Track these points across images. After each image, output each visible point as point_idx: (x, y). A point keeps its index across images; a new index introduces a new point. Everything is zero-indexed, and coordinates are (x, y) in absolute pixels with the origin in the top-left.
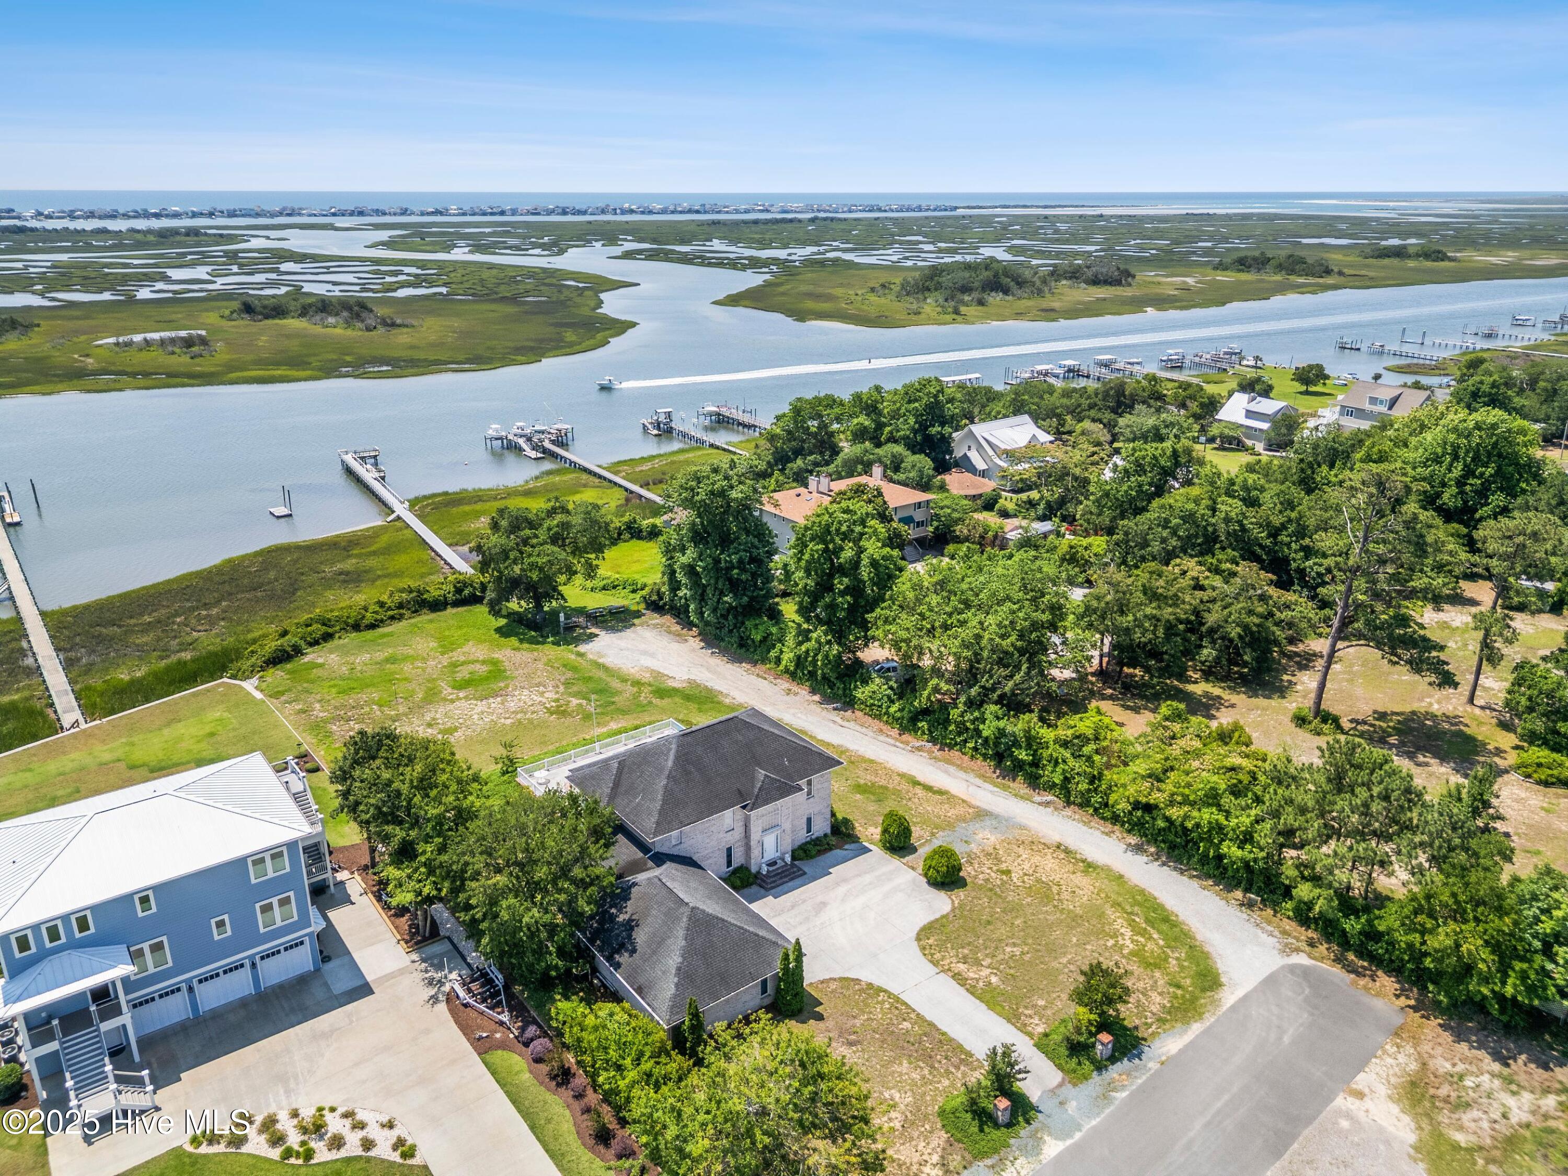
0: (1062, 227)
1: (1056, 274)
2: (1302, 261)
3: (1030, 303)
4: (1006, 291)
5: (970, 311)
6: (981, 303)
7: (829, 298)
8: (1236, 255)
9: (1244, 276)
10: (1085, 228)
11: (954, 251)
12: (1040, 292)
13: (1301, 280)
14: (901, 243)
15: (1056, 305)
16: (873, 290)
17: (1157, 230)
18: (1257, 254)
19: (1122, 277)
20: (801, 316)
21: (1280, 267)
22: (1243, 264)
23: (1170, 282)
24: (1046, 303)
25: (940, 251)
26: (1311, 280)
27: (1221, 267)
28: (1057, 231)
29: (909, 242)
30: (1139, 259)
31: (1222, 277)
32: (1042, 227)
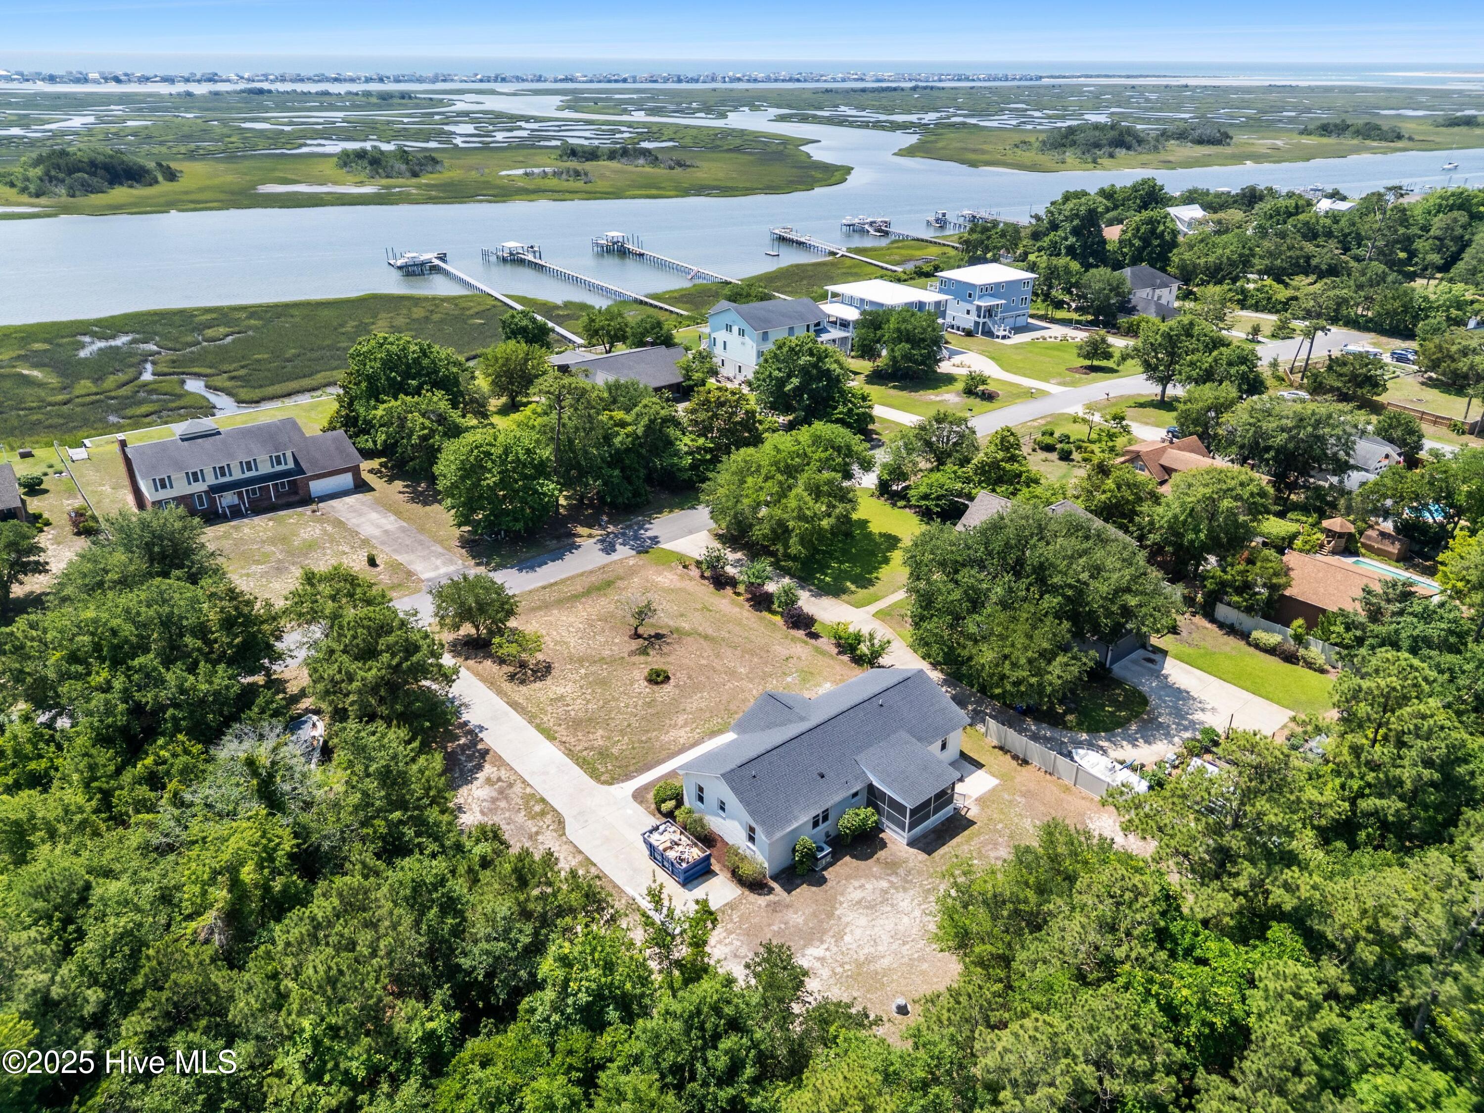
0: (1153, 97)
1: (1165, 135)
2: (1377, 128)
3: (1150, 157)
4: (1129, 148)
5: (1105, 161)
6: (1111, 156)
7: (983, 152)
8: (1318, 123)
9: (1325, 140)
10: (1174, 98)
11: (1063, 118)
12: (1156, 148)
13: (1375, 144)
14: (1010, 110)
15: (1171, 158)
16: (1016, 146)
17: (1243, 100)
18: (1338, 121)
19: (1221, 139)
20: (973, 164)
21: (1358, 133)
22: (1325, 129)
23: (1263, 144)
24: (1163, 156)
25: (1049, 117)
26: (1384, 144)
27: (1305, 132)
28: (1147, 100)
29: (1017, 109)
30: (1231, 125)
31: (1306, 140)
32: (1132, 97)
